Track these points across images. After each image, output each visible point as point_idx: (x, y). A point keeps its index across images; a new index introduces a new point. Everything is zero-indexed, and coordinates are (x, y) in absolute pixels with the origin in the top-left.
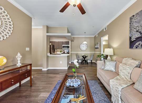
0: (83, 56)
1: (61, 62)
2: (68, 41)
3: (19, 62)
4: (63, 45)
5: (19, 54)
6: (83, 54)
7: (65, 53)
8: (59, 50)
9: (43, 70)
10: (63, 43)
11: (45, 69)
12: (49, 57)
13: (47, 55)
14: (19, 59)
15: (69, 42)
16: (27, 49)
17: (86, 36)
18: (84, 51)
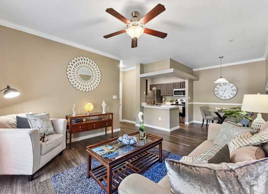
0: (217, 111)
1: (160, 119)
2: (182, 80)
3: (104, 110)
4: (175, 90)
5: (104, 103)
6: (217, 108)
7: (178, 103)
8: (169, 98)
9: (137, 125)
10: (175, 85)
11: (138, 125)
12: (144, 109)
13: (141, 105)
14: (104, 107)
15: (184, 82)
16: (115, 97)
17: (223, 66)
18: (225, 100)
